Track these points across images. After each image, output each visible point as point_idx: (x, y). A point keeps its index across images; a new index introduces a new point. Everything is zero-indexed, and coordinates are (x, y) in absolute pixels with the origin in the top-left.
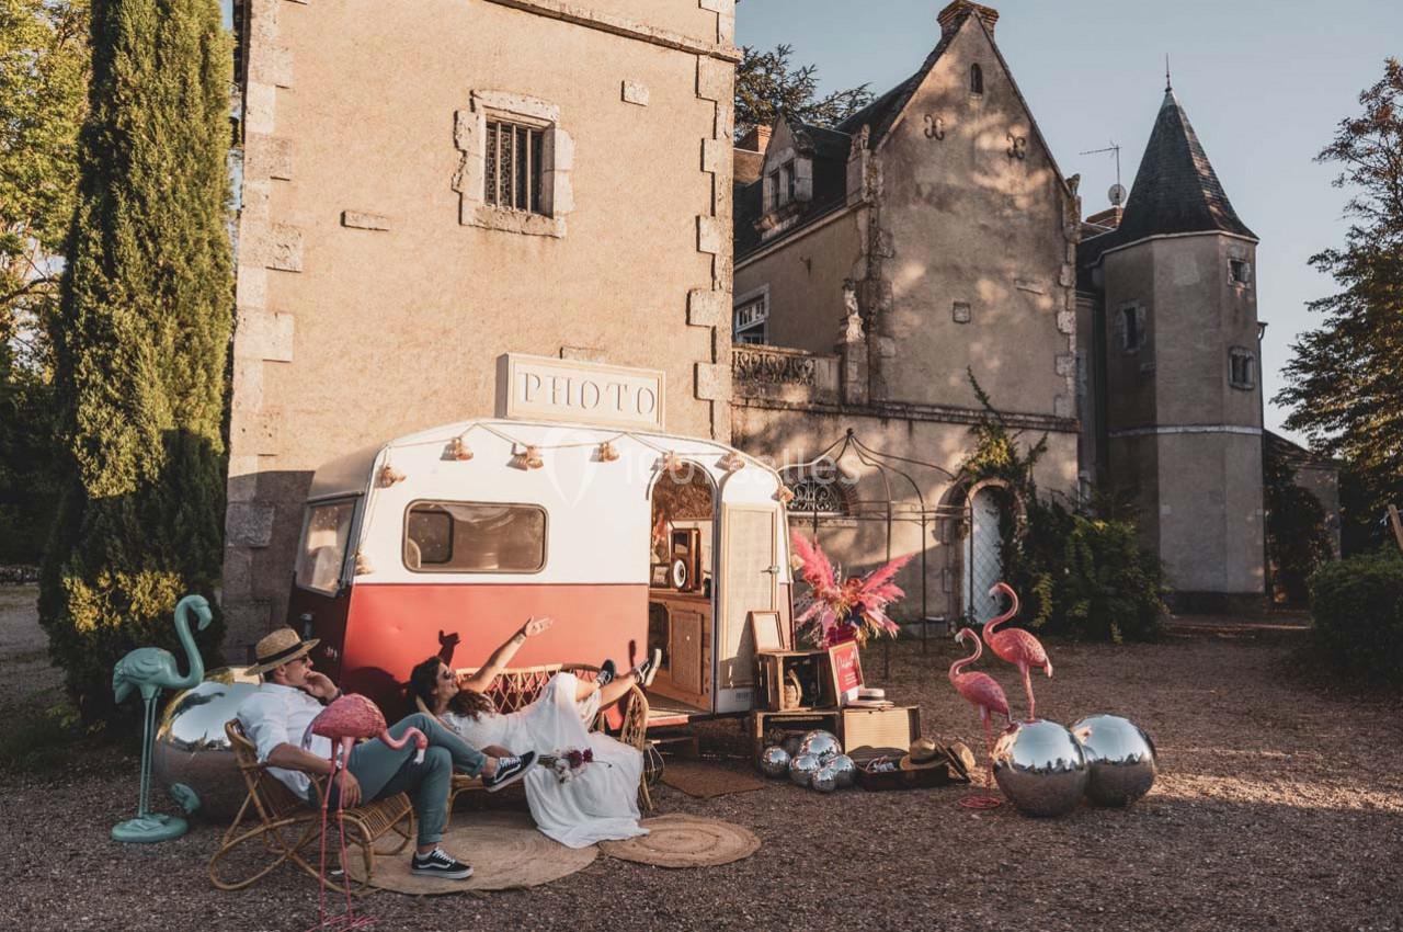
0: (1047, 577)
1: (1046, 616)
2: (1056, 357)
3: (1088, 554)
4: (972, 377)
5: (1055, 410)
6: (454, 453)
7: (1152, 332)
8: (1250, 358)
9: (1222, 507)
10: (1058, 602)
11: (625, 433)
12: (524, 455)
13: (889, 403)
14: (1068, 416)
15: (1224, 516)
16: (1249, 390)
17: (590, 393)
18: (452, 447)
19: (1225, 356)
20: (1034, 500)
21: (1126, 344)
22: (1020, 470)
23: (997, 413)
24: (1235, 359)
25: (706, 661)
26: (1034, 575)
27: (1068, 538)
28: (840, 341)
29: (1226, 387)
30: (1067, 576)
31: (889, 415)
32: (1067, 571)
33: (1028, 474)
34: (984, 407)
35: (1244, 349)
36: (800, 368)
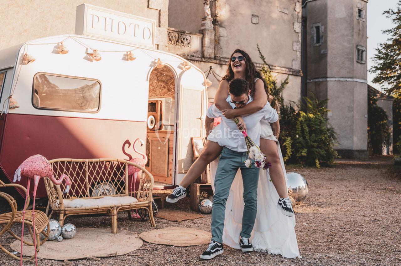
0: (289, 139)
1: (289, 156)
2: (293, 42)
3: (307, 129)
4: (259, 49)
5: (292, 66)
6: (60, 50)
7: (326, 37)
8: (364, 50)
9: (352, 113)
10: (293, 150)
11: (138, 48)
12: (91, 54)
13: (223, 58)
14: (297, 69)
15: (353, 117)
16: (363, 64)
17: (122, 27)
18: (57, 47)
19: (355, 49)
20: (283, 106)
21: (315, 42)
22: (278, 92)
23: (269, 66)
24: (359, 50)
25: (170, 160)
26: (283, 138)
27: (298, 122)
28: (202, 28)
29: (355, 62)
30: (298, 139)
31: (223, 63)
32: (297, 136)
33: (281, 94)
34: (263, 63)
35: (362, 46)
36: (184, 39)
